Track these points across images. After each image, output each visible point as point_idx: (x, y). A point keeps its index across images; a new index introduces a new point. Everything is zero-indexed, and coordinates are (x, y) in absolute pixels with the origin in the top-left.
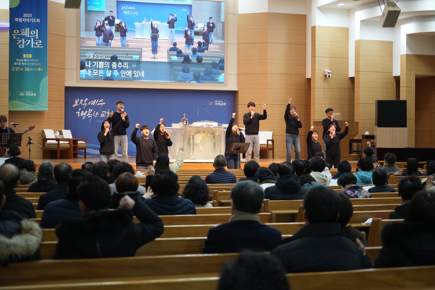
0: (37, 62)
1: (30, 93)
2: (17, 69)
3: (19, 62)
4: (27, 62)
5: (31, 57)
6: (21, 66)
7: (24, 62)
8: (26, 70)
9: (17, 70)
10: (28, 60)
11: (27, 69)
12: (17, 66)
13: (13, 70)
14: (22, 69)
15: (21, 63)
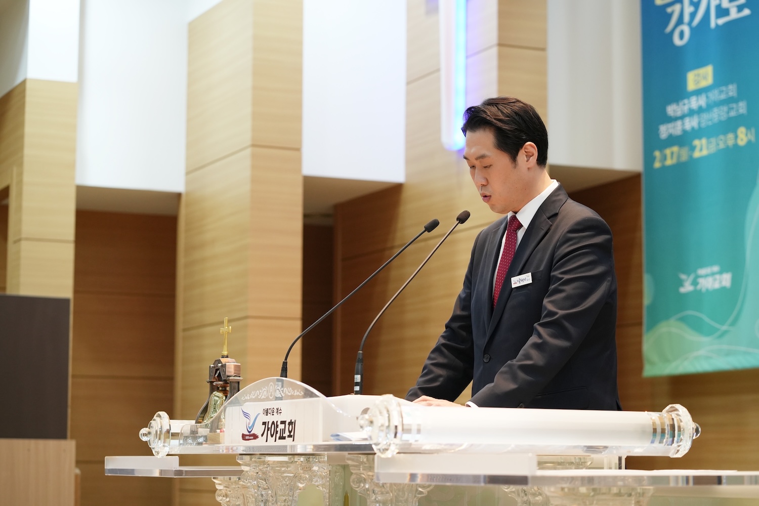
0: (730, 101)
1: (713, 274)
2: (671, 156)
3: (676, 119)
4: (700, 110)
5: (709, 81)
6: (683, 140)
7: (691, 113)
8: (697, 154)
9: (669, 162)
10: (702, 101)
11: (703, 148)
12: (673, 140)
13: (657, 165)
14: (684, 154)
15: (683, 124)
